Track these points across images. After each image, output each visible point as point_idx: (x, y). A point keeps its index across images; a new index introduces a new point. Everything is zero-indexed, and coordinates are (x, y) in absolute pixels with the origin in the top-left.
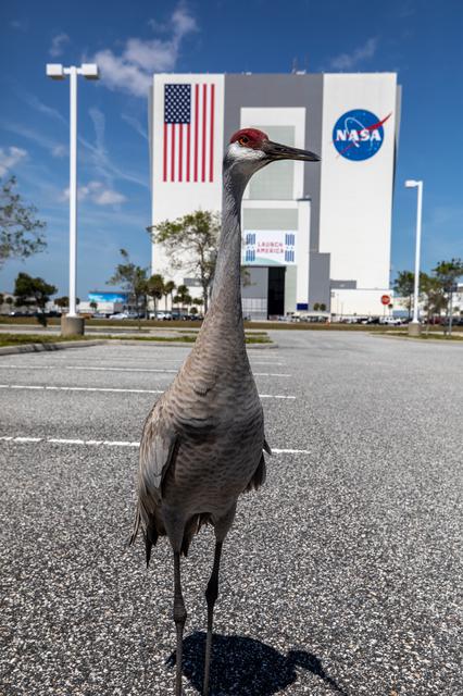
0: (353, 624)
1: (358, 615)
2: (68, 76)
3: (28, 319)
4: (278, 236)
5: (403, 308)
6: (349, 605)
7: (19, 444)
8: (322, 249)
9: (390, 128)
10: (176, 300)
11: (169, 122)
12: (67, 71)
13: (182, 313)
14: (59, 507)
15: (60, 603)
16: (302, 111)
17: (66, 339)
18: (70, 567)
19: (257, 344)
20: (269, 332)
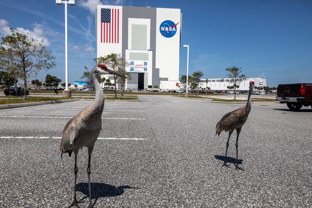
0: (156, 203)
1: (158, 199)
2: (64, 4)
3: (51, 91)
4: (142, 62)
5: (183, 87)
6: (156, 195)
7: (41, 139)
8: (157, 67)
9: (178, 27)
10: (106, 84)
11: (103, 22)
12: (63, 2)
13: (108, 89)
14: (53, 164)
15: (48, 202)
16: (149, 20)
17: (64, 99)
18: (54, 187)
19: (133, 100)
20: (138, 95)
